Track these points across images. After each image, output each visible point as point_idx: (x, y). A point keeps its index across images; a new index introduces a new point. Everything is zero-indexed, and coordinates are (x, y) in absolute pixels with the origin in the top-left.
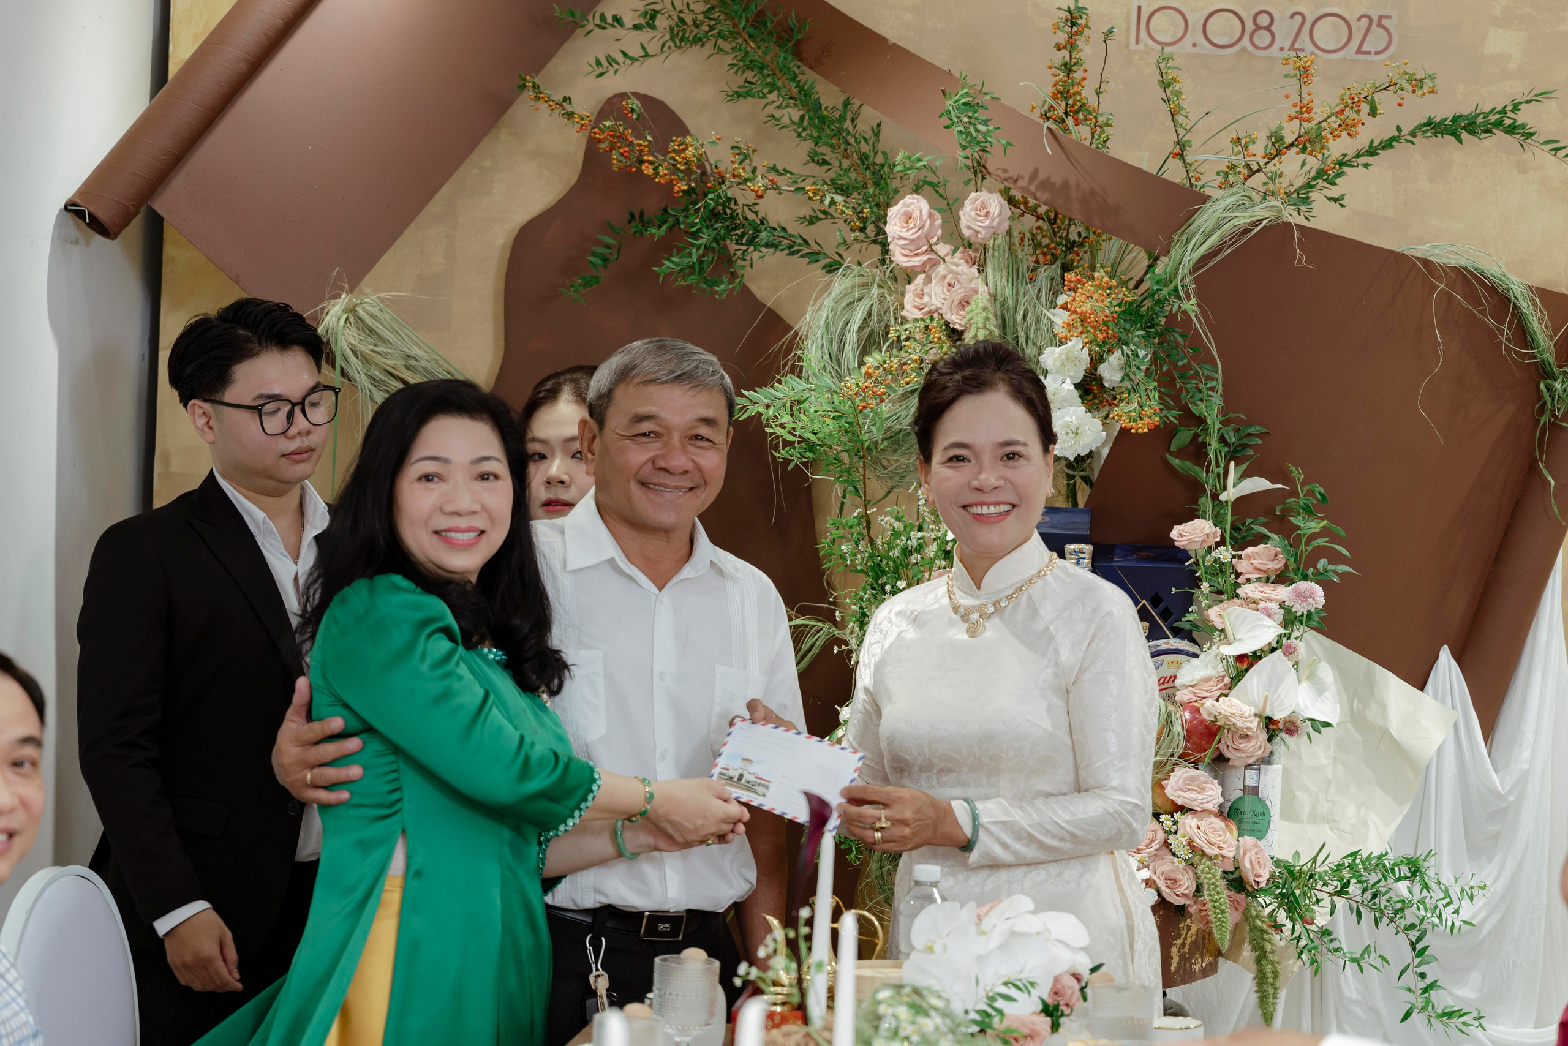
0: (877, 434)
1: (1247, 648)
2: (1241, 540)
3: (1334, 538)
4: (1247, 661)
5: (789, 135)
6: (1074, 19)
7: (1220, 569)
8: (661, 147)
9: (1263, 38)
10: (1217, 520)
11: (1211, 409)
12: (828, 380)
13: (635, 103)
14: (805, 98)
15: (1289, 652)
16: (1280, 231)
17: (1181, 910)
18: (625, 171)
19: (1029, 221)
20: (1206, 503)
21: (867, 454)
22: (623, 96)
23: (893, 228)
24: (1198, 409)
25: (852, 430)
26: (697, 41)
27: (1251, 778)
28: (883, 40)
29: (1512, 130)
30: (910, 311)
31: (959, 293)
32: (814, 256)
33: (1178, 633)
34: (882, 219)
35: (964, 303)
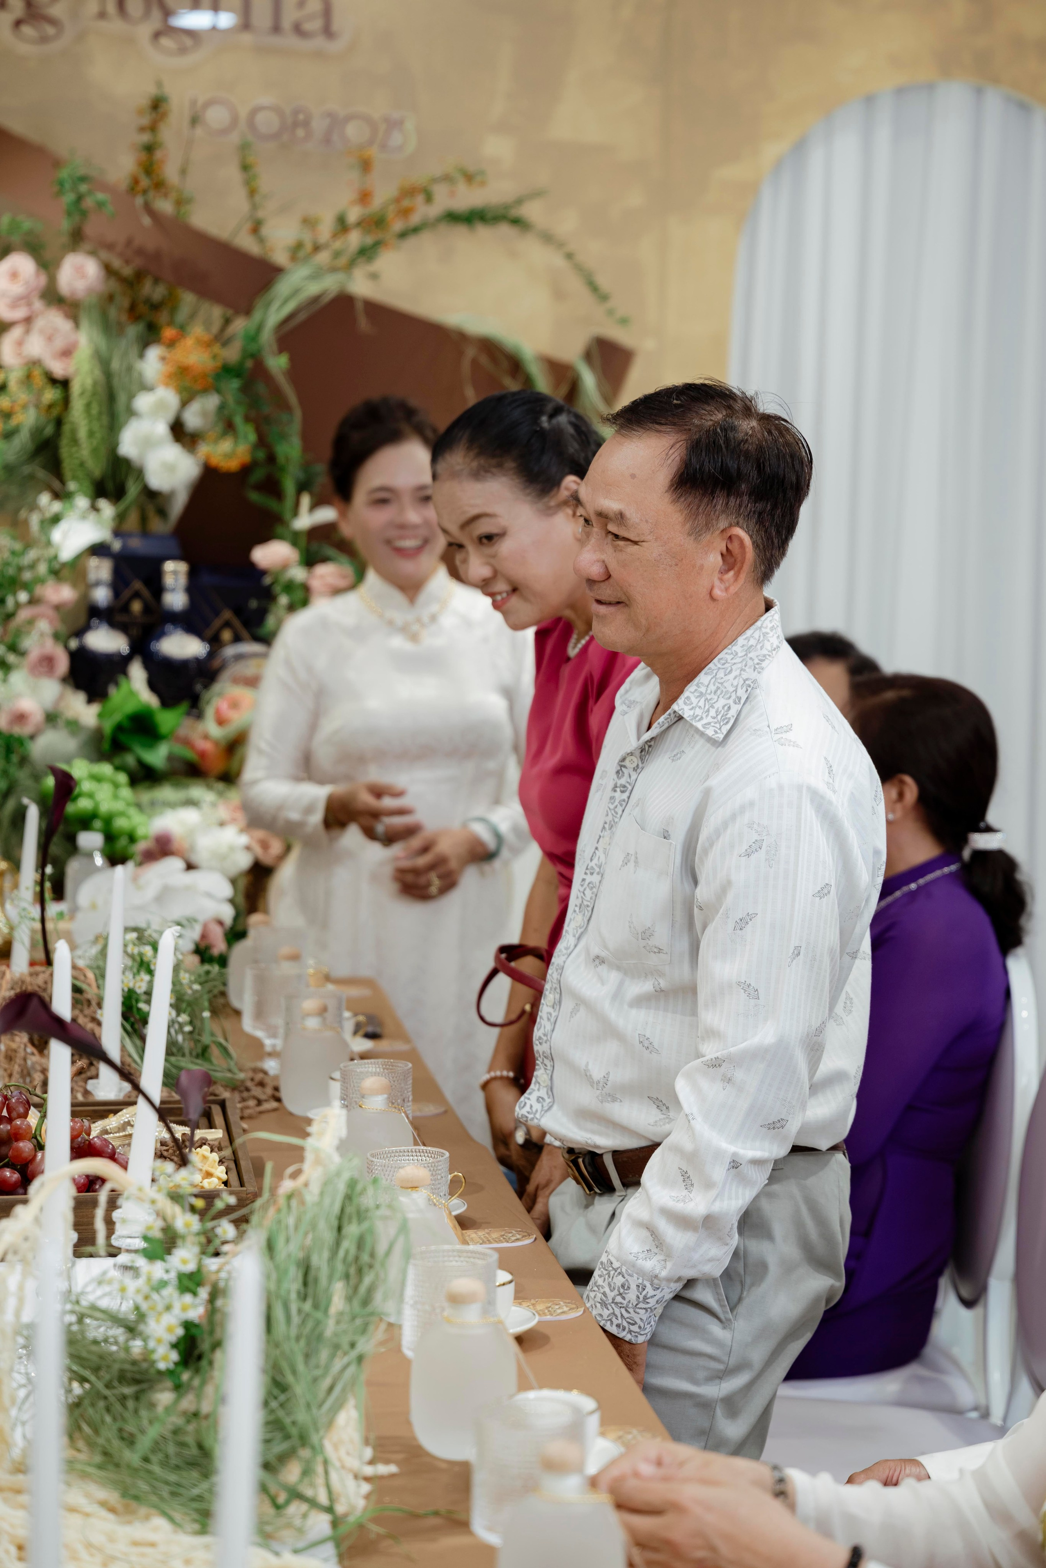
2: (310, 561)
7: (296, 585)
10: (292, 544)
11: (291, 450)
19: (119, 280)
20: (282, 529)
24: (282, 451)
30: (9, 359)
31: (59, 343)
33: (257, 638)
35: (64, 354)
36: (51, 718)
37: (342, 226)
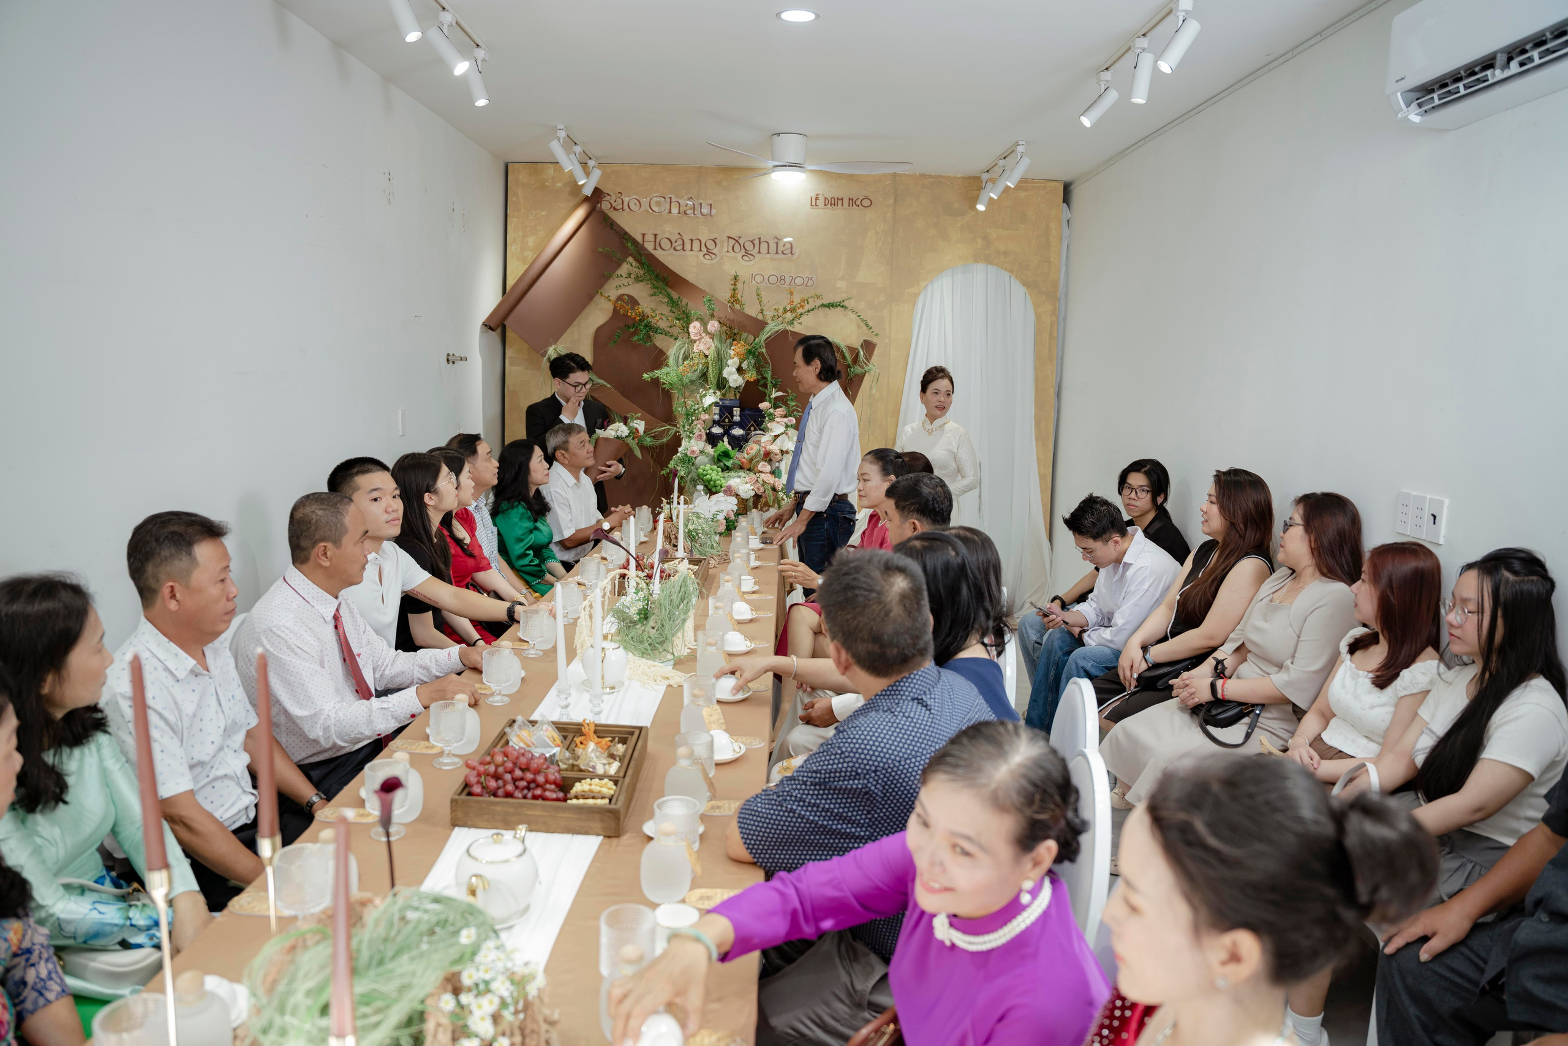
0: (687, 381)
1: (777, 434)
2: (776, 407)
3: (798, 407)
4: (777, 437)
5: (665, 306)
6: (736, 278)
7: (771, 414)
8: (633, 308)
9: (783, 282)
10: (770, 402)
11: (769, 375)
12: (675, 368)
13: (626, 297)
14: (668, 296)
15: (787, 434)
16: (785, 332)
17: (761, 496)
18: (624, 314)
19: (725, 328)
20: (767, 398)
21: (684, 386)
22: (623, 295)
23: (691, 330)
24: (766, 375)
25: (681, 380)
26: (641, 281)
27: (777, 464)
28: (687, 282)
29: (842, 307)
30: (695, 350)
31: (707, 346)
32: (671, 336)
33: (761, 430)
34: (688, 328)
35: (709, 348)
36: (702, 452)
37: (785, 311)
